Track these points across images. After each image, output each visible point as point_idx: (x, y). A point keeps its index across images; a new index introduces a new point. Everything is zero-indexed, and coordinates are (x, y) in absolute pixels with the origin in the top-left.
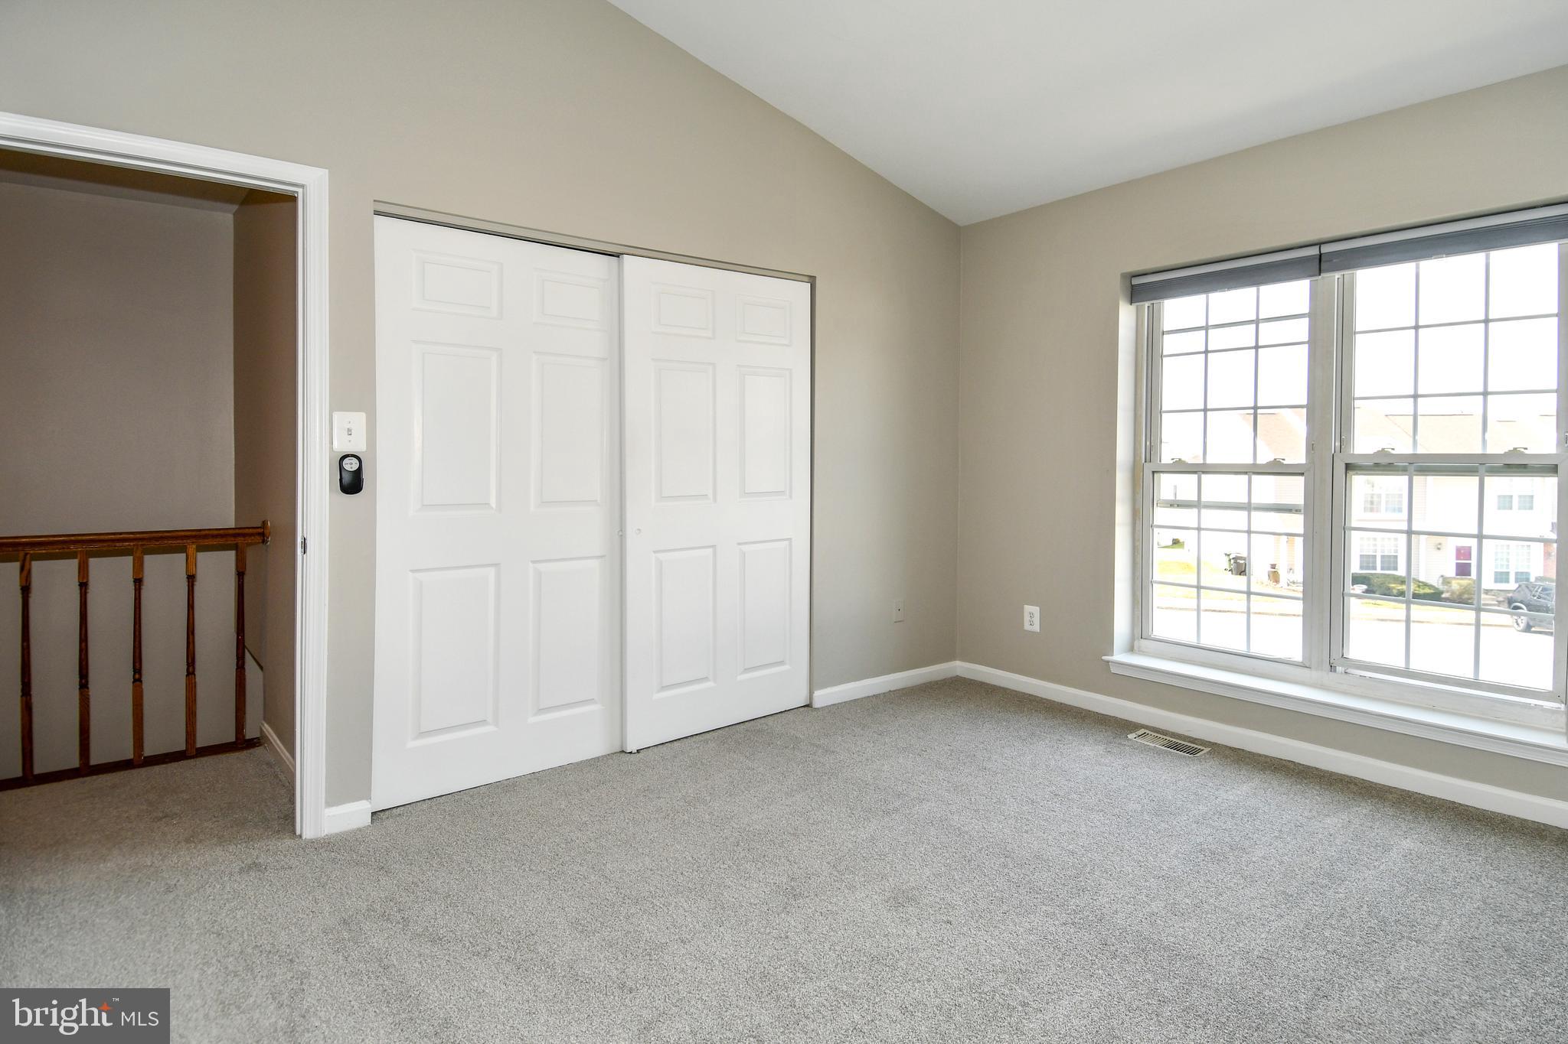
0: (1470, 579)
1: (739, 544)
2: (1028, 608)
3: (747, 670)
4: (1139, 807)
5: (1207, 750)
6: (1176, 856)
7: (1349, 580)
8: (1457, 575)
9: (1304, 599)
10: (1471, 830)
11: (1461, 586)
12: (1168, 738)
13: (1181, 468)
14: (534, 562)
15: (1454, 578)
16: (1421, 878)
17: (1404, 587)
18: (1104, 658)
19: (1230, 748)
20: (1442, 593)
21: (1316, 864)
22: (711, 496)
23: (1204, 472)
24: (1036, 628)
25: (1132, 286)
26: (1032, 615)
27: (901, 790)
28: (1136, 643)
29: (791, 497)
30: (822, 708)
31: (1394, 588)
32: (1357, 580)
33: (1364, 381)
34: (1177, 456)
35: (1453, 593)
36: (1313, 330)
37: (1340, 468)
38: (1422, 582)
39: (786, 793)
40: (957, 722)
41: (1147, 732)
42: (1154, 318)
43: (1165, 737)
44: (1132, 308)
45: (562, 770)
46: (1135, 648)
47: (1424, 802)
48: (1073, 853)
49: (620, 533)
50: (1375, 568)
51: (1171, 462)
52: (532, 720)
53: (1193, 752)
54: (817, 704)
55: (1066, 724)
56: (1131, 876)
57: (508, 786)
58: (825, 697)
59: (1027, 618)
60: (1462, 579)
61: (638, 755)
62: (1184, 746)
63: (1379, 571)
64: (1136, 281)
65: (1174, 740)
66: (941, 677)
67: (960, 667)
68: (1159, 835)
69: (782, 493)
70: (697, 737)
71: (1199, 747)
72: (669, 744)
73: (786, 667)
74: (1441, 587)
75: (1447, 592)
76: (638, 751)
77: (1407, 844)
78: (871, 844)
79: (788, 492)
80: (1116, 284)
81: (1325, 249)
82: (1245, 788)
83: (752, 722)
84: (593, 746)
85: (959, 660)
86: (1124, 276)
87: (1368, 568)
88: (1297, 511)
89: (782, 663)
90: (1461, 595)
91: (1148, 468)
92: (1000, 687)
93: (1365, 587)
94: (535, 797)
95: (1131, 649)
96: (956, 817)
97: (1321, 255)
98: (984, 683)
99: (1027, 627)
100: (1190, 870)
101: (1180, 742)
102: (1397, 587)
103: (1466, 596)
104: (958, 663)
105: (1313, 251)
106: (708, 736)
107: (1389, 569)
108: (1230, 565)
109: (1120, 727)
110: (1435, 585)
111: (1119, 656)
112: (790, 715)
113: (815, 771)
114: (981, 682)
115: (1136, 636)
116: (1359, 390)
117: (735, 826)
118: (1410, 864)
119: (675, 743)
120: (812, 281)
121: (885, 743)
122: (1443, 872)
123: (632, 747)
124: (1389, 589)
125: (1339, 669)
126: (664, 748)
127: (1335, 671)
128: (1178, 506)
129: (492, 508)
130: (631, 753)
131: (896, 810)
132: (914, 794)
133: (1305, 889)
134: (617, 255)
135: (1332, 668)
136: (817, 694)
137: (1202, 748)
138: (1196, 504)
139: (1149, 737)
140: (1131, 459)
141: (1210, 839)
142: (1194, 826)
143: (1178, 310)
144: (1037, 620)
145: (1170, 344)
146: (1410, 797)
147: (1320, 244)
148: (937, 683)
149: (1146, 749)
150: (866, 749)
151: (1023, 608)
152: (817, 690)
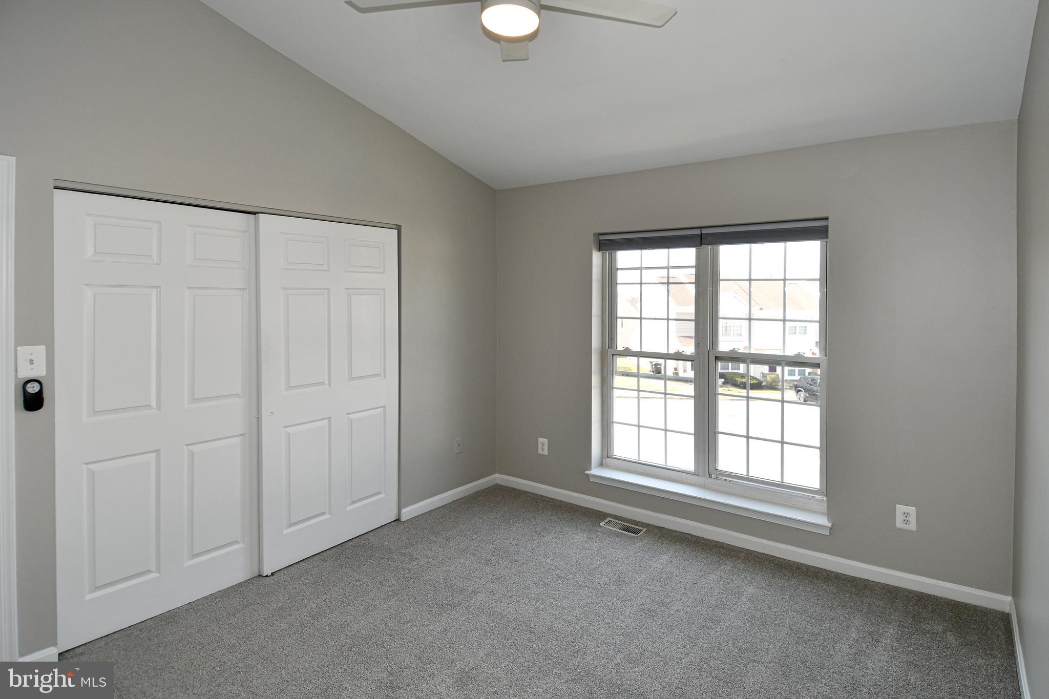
0: (776, 374)
1: (347, 414)
2: (541, 440)
3: (353, 502)
4: (608, 581)
5: (644, 530)
6: (629, 616)
7: (718, 376)
8: (769, 372)
9: (695, 434)
10: (783, 576)
11: (771, 378)
12: (623, 523)
13: (627, 353)
14: (187, 445)
15: (768, 374)
16: (758, 614)
17: (744, 380)
18: (586, 472)
19: (657, 527)
20: (762, 383)
21: (704, 612)
22: (327, 382)
23: (641, 357)
24: (546, 452)
25: (600, 240)
26: (543, 444)
27: (462, 586)
28: (604, 460)
29: (385, 377)
30: (407, 520)
31: (738, 380)
32: (722, 376)
33: (724, 309)
34: (626, 346)
35: (768, 382)
36: (698, 276)
37: (712, 359)
38: (752, 377)
39: (384, 599)
40: (497, 524)
41: (611, 519)
42: (612, 261)
43: (621, 523)
44: (600, 254)
45: (212, 598)
46: (604, 463)
47: (758, 558)
48: (570, 623)
49: (257, 416)
50: (728, 369)
51: (623, 349)
52: (188, 563)
53: (636, 532)
54: (403, 519)
55: (564, 518)
56: (604, 636)
57: (169, 618)
58: (408, 512)
59: (540, 446)
60: (772, 374)
61: (272, 578)
62: (632, 528)
63: (730, 371)
64: (602, 238)
65: (626, 524)
66: (486, 487)
67: (498, 478)
68: (620, 601)
69: (379, 375)
70: (317, 556)
71: (640, 528)
72: (296, 565)
73: (382, 496)
74: (761, 379)
75: (765, 382)
76: (272, 574)
77: (751, 590)
78: (443, 635)
79: (383, 373)
80: (591, 239)
81: (704, 231)
82: (666, 557)
83: (358, 538)
84: (237, 574)
85: (498, 473)
86: (595, 234)
87: (725, 369)
88: (691, 381)
89: (379, 493)
90: (771, 384)
91: (610, 352)
92: (523, 491)
93: (723, 380)
94: (192, 626)
95: (601, 464)
96: (498, 605)
97: (701, 234)
98: (514, 489)
99: (540, 452)
100: (638, 626)
101: (630, 525)
102: (739, 380)
103: (774, 384)
104: (497, 475)
105: (698, 232)
106: (325, 554)
107: (736, 369)
108: (653, 368)
109: (597, 516)
110: (759, 378)
111: (595, 471)
112: (385, 531)
113: (404, 577)
114: (512, 488)
115: (604, 455)
116: (722, 313)
117: (348, 633)
118: (753, 605)
119: (301, 563)
120: (399, 228)
121: (451, 547)
122: (770, 609)
123: (267, 571)
124: (736, 381)
125: (713, 476)
126: (293, 568)
127: (711, 477)
128: (627, 375)
129: (153, 408)
130: (267, 576)
131: (460, 604)
132: (471, 589)
133: (699, 631)
134: (255, 213)
135: (710, 476)
136: (404, 511)
137: (642, 529)
138: (637, 375)
139: (612, 524)
140: (600, 347)
141: (648, 601)
142: (639, 590)
143: (625, 258)
144: (546, 447)
145: (621, 276)
146: (751, 554)
147: (701, 228)
148: (483, 491)
149: (611, 533)
150: (438, 553)
151: (538, 439)
152: (403, 508)
